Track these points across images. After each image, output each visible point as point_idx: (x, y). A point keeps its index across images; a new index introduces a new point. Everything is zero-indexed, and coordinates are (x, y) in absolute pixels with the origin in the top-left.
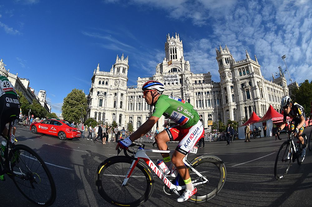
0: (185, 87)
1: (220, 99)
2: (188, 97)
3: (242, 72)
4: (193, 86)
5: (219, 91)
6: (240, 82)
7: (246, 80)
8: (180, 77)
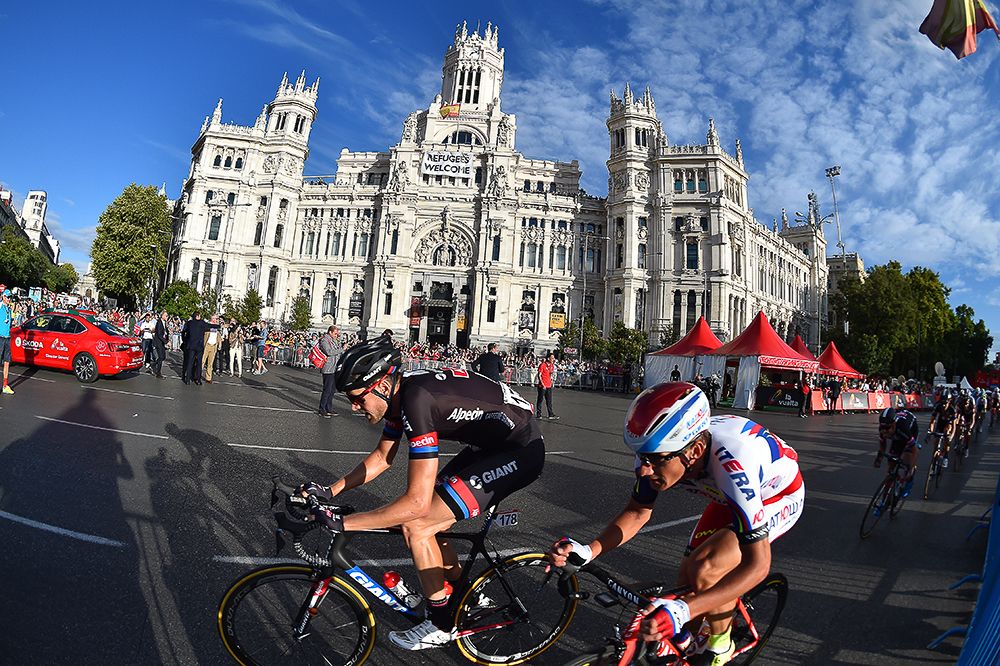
0: (490, 195)
1: (599, 251)
2: (495, 230)
3: (685, 181)
4: (516, 198)
5: (600, 227)
6: (673, 210)
7: (693, 210)
8: (478, 163)
